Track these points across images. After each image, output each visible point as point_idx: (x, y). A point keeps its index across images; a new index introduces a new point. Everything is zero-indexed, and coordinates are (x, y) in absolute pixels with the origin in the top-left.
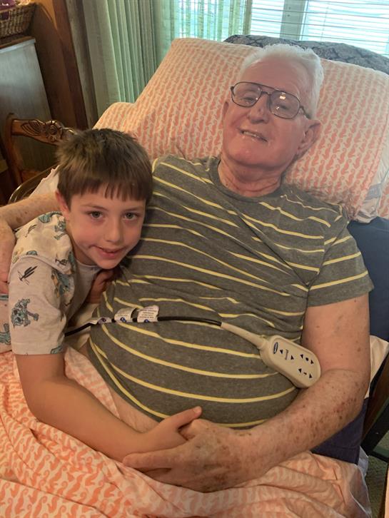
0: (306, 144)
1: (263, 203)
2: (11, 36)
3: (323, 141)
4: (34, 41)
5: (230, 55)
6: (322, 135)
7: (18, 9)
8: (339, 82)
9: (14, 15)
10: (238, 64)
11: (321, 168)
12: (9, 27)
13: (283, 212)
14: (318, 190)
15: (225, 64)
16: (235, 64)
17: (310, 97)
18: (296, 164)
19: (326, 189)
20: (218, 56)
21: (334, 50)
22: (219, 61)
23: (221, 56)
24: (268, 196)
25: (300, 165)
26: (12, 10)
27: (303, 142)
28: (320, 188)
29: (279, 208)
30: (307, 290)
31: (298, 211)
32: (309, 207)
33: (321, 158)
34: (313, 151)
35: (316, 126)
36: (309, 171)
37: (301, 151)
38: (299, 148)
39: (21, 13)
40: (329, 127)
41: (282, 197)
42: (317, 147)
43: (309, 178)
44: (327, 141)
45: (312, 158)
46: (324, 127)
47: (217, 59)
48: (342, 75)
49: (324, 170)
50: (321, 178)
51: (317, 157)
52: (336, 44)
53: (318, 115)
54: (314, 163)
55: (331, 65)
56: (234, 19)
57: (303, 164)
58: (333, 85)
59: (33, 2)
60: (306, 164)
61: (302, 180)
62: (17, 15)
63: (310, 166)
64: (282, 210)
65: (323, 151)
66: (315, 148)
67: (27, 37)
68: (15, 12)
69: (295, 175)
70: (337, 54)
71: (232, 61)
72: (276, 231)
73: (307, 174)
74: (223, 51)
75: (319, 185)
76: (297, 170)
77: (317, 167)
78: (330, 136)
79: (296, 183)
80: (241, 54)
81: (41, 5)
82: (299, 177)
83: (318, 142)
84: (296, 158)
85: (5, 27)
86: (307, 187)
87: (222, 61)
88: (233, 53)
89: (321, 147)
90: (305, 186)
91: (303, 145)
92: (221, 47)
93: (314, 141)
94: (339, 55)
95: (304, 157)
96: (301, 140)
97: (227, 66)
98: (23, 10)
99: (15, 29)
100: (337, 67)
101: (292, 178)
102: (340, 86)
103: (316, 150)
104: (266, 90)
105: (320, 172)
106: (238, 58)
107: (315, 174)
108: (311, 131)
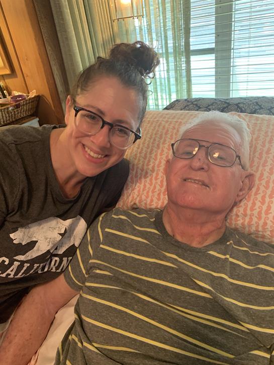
0: (244, 192)
1: (211, 253)
2: (22, 118)
3: (258, 189)
4: (38, 119)
5: (170, 120)
6: (257, 182)
7: (27, 100)
8: (266, 132)
9: (23, 105)
10: (176, 127)
11: (260, 213)
12: (21, 112)
13: (231, 260)
14: (261, 233)
15: (166, 129)
16: (174, 128)
17: (243, 150)
18: (235, 210)
19: (269, 233)
20: (161, 123)
21: (257, 103)
22: (161, 127)
23: (163, 122)
24: (215, 243)
25: (239, 210)
26: (22, 102)
27: (241, 190)
28: (262, 232)
29: (228, 256)
30: (268, 356)
31: (246, 257)
32: (257, 253)
33: (258, 204)
34: (249, 197)
35: (250, 176)
36: (248, 217)
37: (240, 198)
38: (238, 196)
39: (29, 103)
40: (262, 175)
41: (228, 243)
42: (253, 194)
43: (249, 222)
44: (262, 188)
45: (250, 204)
46: (258, 175)
47: (159, 126)
48: (268, 126)
49: (263, 215)
50: (261, 223)
51: (254, 204)
52: (258, 98)
53: (251, 166)
54: (252, 210)
55: (257, 119)
56: (179, 85)
57: (241, 210)
58: (261, 135)
59: (37, 95)
60: (245, 210)
61: (243, 224)
62: (26, 104)
63: (249, 212)
64: (230, 257)
65: (259, 197)
66: (251, 195)
67: (33, 118)
68: (25, 103)
69: (236, 220)
70: (260, 106)
71: (172, 125)
72: (227, 281)
73: (247, 219)
74: (165, 118)
75: (260, 229)
76: (237, 216)
77: (255, 212)
78: (264, 182)
79: (238, 227)
80: (179, 118)
81: (43, 95)
82: (240, 222)
83: (254, 190)
84: (235, 204)
85: (18, 113)
86: (249, 230)
87: (164, 127)
88: (173, 118)
89: (256, 194)
90: (247, 229)
91: (241, 193)
92: (163, 115)
93: (250, 189)
94: (262, 106)
95: (242, 204)
96: (239, 189)
97: (168, 130)
98: (30, 101)
99: (26, 114)
100: (263, 120)
101: (233, 222)
102: (268, 136)
103: (252, 197)
104: (204, 144)
105: (260, 218)
106: (176, 122)
107: (255, 220)
108: (247, 181)
